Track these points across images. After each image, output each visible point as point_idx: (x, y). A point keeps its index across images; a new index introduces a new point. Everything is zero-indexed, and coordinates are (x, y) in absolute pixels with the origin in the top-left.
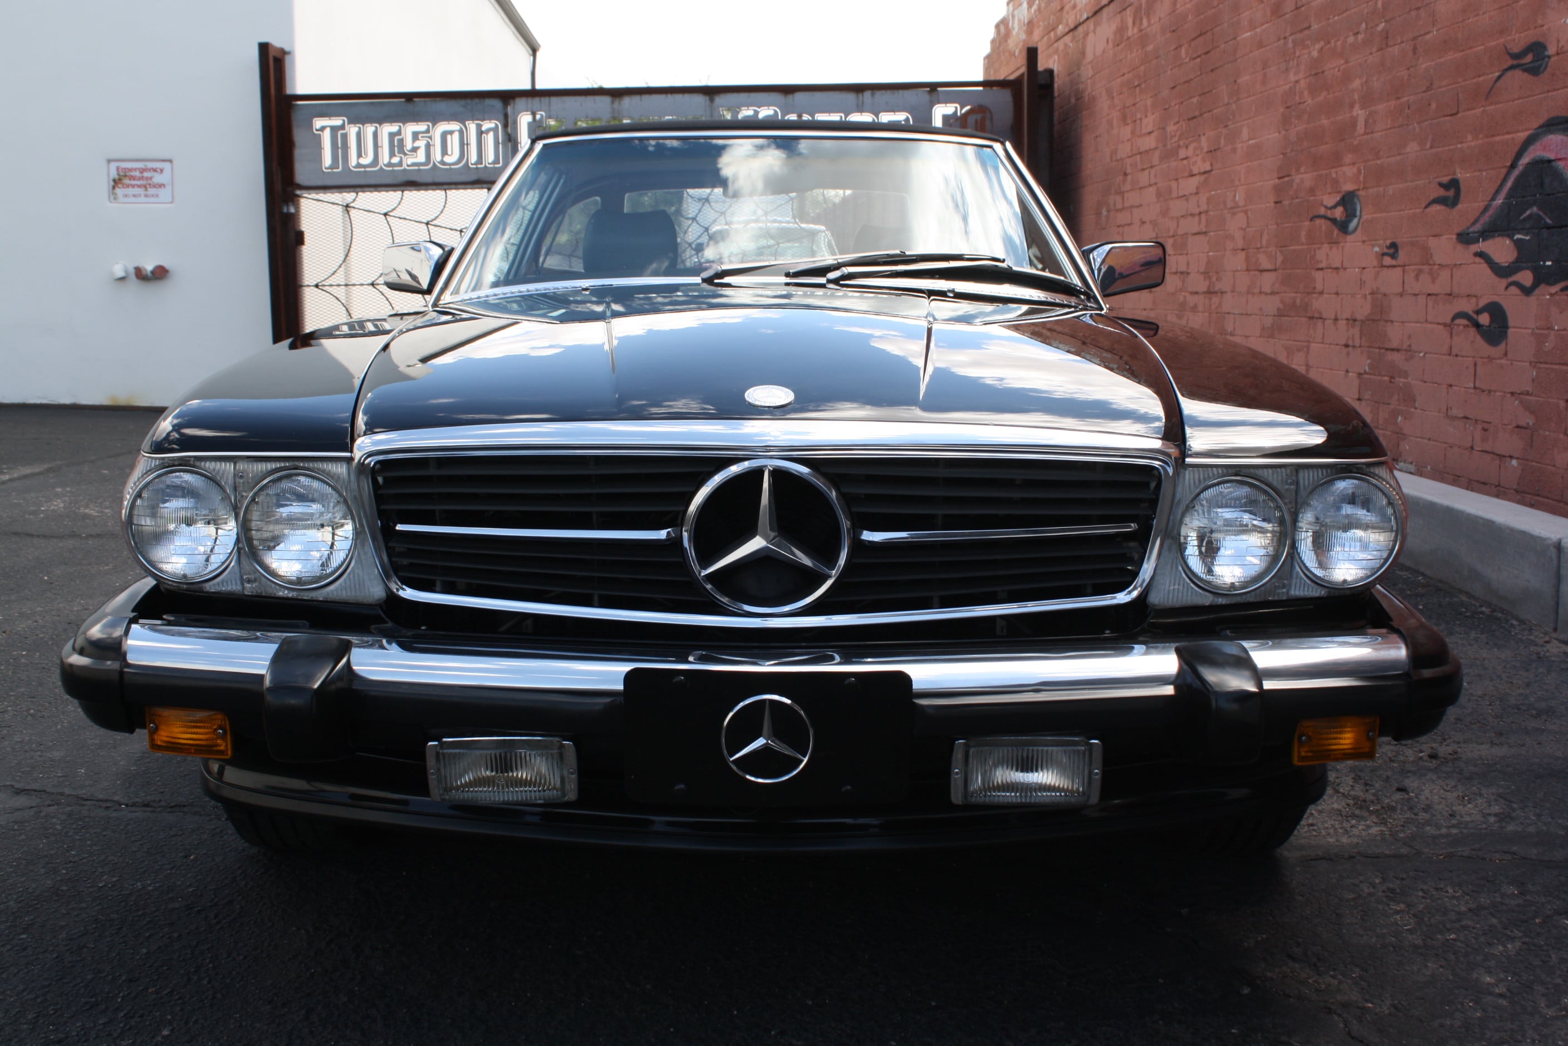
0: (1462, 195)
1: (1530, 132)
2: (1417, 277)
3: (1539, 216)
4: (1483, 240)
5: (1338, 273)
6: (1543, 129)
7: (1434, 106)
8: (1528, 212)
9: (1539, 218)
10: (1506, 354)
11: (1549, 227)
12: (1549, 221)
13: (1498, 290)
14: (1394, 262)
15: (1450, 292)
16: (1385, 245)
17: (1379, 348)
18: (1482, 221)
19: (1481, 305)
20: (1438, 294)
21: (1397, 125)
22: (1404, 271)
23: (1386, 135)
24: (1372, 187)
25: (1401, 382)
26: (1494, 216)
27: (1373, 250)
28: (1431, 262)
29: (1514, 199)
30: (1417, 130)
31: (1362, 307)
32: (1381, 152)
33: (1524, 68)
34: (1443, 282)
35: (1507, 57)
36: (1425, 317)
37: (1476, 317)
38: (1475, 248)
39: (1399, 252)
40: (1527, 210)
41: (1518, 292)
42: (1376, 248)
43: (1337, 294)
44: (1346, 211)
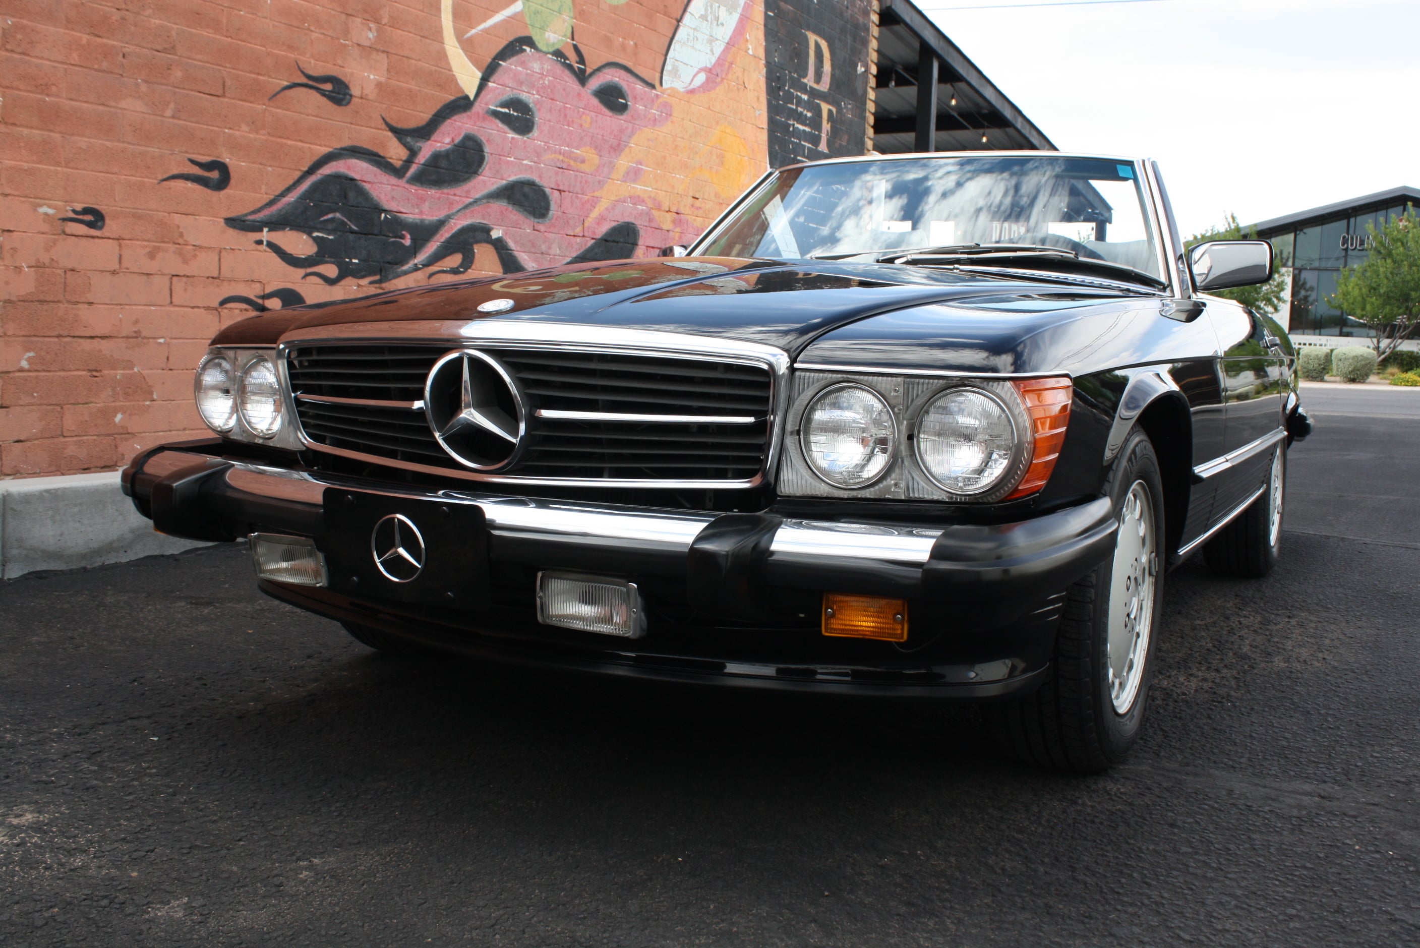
0: (233, 182)
1: (330, 150)
2: (151, 255)
3: (344, 221)
4: (270, 231)
6: (348, 152)
7: (178, 73)
8: (330, 216)
9: (343, 224)
11: (353, 231)
12: (353, 227)
13: (293, 278)
14: (93, 232)
15: (216, 275)
16: (68, 208)
17: (59, 336)
18: (267, 212)
19: (268, 290)
20: (194, 276)
21: (96, 67)
22: (120, 246)
23: (66, 70)
24: (27, 127)
25: (119, 373)
26: (284, 211)
27: (35, 210)
28: (181, 241)
29: (311, 201)
30: (144, 88)
31: (7, 283)
32: (54, 88)
33: (323, 93)
34: (205, 264)
35: (300, 73)
36: (169, 301)
37: (260, 301)
38: (256, 236)
39: (108, 221)
40: (329, 213)
41: (320, 281)
42: (45, 209)
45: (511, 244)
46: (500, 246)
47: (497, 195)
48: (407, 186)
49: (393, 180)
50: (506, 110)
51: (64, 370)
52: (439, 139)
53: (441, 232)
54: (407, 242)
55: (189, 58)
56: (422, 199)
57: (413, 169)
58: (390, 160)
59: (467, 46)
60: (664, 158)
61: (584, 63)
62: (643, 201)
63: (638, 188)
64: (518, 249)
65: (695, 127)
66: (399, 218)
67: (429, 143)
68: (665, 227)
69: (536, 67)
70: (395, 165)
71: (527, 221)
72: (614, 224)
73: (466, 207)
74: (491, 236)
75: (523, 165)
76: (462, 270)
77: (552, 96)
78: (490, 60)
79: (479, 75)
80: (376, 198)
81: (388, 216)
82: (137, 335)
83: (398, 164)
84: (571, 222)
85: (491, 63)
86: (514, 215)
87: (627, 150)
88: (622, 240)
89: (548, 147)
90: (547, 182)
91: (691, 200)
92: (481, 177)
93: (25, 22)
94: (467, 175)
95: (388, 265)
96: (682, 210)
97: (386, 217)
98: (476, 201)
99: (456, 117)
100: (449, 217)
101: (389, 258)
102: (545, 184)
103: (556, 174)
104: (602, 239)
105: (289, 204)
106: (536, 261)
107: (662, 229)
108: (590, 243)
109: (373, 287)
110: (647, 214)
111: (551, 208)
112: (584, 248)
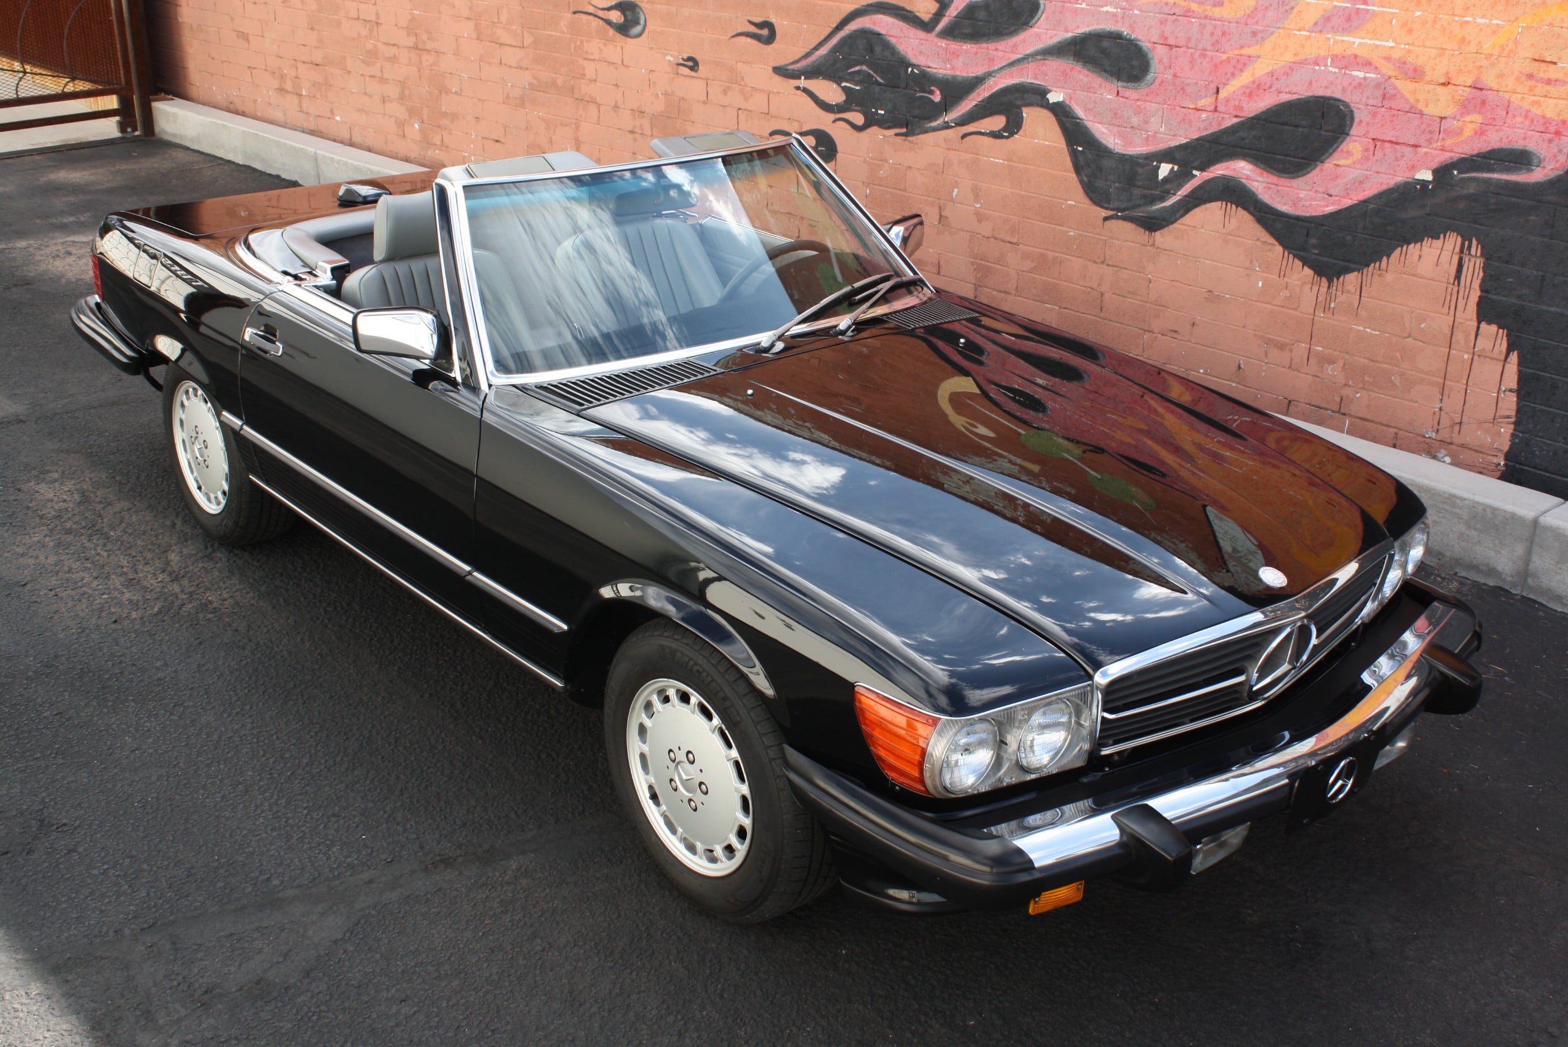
0: (778, 37)
1: (857, 6)
2: (725, 92)
3: (870, 74)
4: (805, 79)
5: (617, 68)
6: (874, 8)
8: (857, 68)
9: (871, 76)
11: (879, 84)
12: (879, 79)
13: (824, 121)
14: (693, 74)
15: (766, 112)
16: (680, 57)
18: (803, 63)
19: (805, 129)
20: (751, 111)
22: (706, 84)
26: (817, 63)
27: (664, 58)
28: (743, 83)
29: (840, 54)
31: (652, 103)
34: (758, 102)
36: (736, 127)
38: (796, 83)
39: (701, 67)
40: (856, 66)
41: (848, 127)
42: (669, 58)
43: (617, 85)
44: (625, 16)
45: (1079, 112)
46: (1061, 112)
47: (1059, 50)
48: (936, 40)
49: (921, 34)
53: (977, 91)
54: (937, 97)
56: (956, 55)
57: (944, 22)
58: (917, 14)
62: (1367, 64)
63: (1356, 42)
64: (1091, 118)
66: (928, 73)
68: (1432, 110)
70: (923, 18)
71: (1108, 85)
72: (1285, 98)
73: (1012, 64)
74: (1048, 99)
75: (1100, 12)
76: (1005, 134)
80: (902, 52)
81: (915, 71)
83: (926, 17)
84: (1189, 90)
86: (1082, 75)
88: (1305, 123)
90: (1143, 33)
91: (1525, 65)
92: (1035, 30)
94: (1013, 29)
95: (917, 120)
96: (1490, 80)
97: (912, 71)
98: (1025, 58)
100: (989, 75)
101: (917, 112)
102: (1140, 37)
103: (1161, 23)
104: (1257, 119)
105: (821, 57)
106: (1121, 136)
107: (1421, 114)
108: (1230, 122)
109: (899, 140)
110: (1378, 86)
111: (1152, 70)
112: (1214, 129)
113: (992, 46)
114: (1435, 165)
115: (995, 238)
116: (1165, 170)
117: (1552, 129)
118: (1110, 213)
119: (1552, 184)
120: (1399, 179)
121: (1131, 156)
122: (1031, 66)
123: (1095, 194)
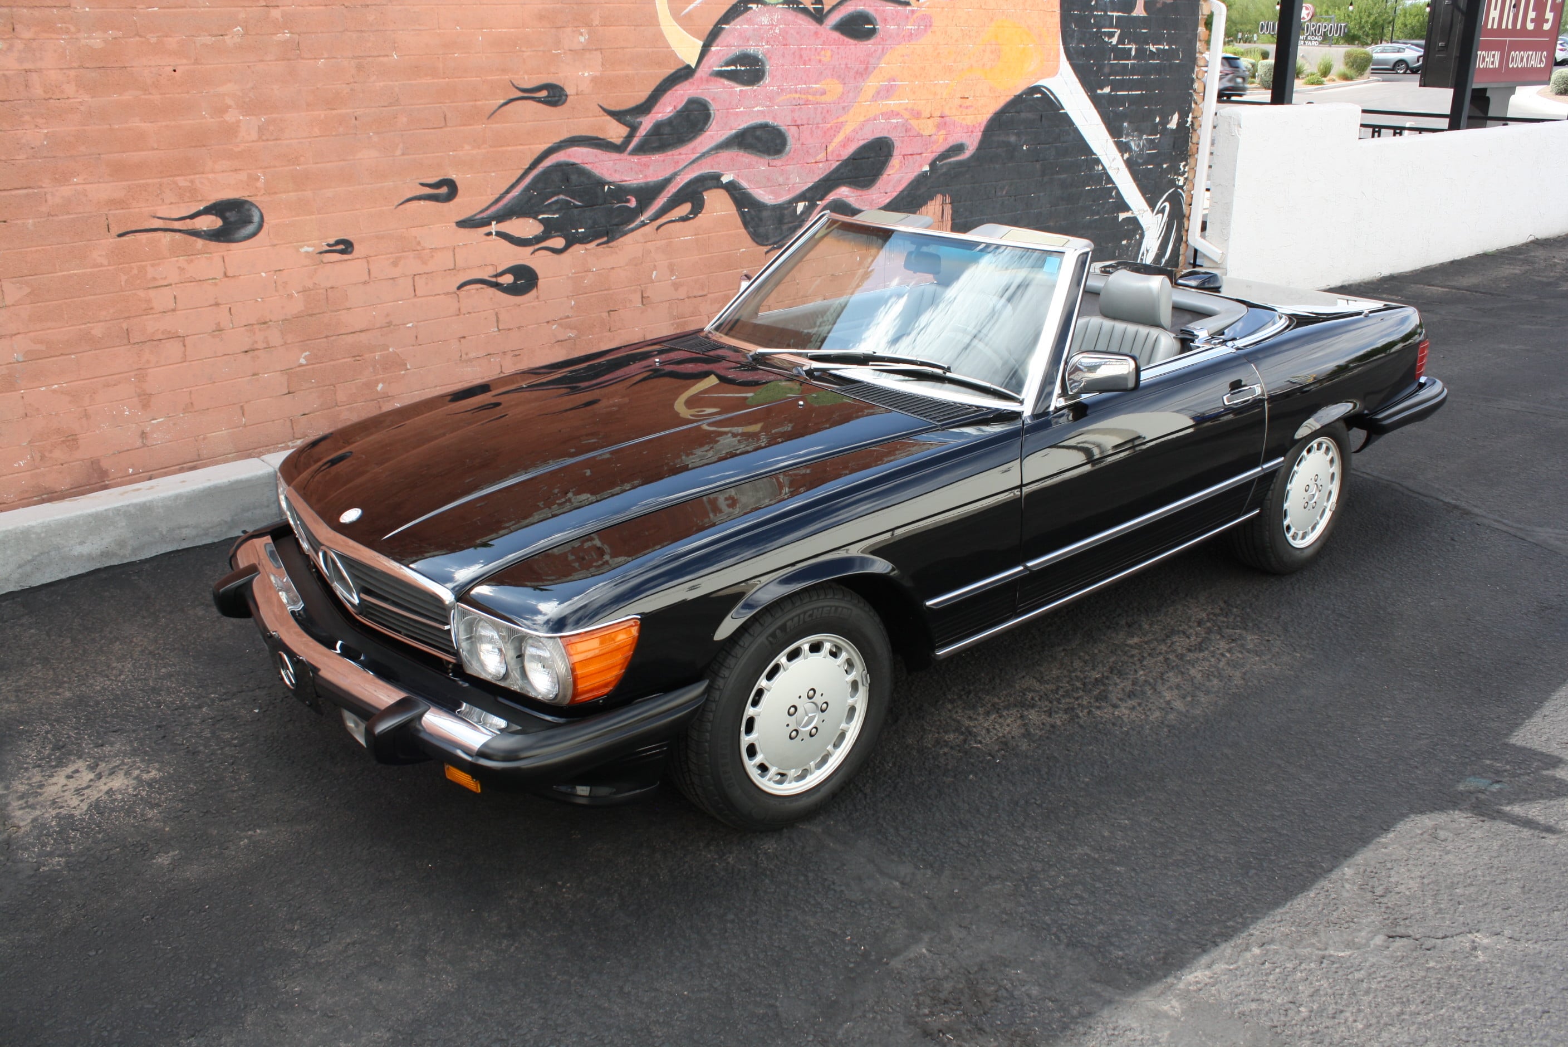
0: (460, 192)
1: (550, 145)
2: (395, 264)
3: (567, 201)
4: (497, 223)
6: (567, 143)
7: (403, 119)
8: (554, 199)
10: (537, 297)
11: (576, 207)
12: (577, 203)
13: (523, 256)
14: (345, 257)
15: (452, 267)
16: (324, 244)
17: (326, 337)
18: (494, 209)
19: (500, 270)
20: (432, 272)
21: (334, 133)
22: (368, 262)
23: (310, 143)
24: (285, 192)
25: (377, 355)
26: (510, 204)
27: (298, 251)
28: (419, 248)
29: (534, 191)
30: (375, 139)
31: (283, 307)
32: (302, 159)
33: (539, 100)
34: (442, 261)
35: (515, 89)
36: (413, 293)
37: (494, 280)
38: (486, 229)
39: (356, 246)
40: (553, 197)
41: (548, 253)
42: (306, 249)
43: (217, 304)
44: (224, 218)
45: (744, 184)
46: (733, 189)
47: (726, 144)
48: (629, 157)
49: (615, 156)
50: (733, 68)
51: (333, 360)
52: (661, 110)
53: (667, 189)
54: (633, 203)
55: (412, 105)
56: (646, 166)
57: (635, 142)
58: (610, 140)
59: (686, 22)
60: (923, 68)
61: (822, 4)
62: (898, 114)
63: (892, 103)
64: (753, 186)
65: (962, 30)
66: (623, 185)
67: (650, 116)
68: (926, 133)
69: (765, 20)
70: (616, 143)
71: (761, 160)
72: (862, 143)
73: (693, 162)
74: (721, 181)
75: (753, 112)
76: (691, 217)
77: (785, 42)
78: (711, 27)
79: (701, 43)
80: (598, 174)
81: (612, 187)
82: (389, 324)
83: (618, 141)
84: (811, 151)
85: (713, 29)
86: (745, 158)
87: (876, 71)
88: (872, 155)
89: (782, 90)
90: (781, 120)
91: (958, 102)
92: (708, 133)
93: (274, 116)
94: (692, 135)
95: (615, 227)
96: (947, 112)
97: (609, 188)
98: (703, 155)
99: (677, 87)
100: (675, 175)
101: (616, 221)
102: (779, 124)
103: (792, 111)
104: (848, 159)
105: (514, 198)
106: (772, 193)
107: (922, 136)
108: (835, 165)
109: (600, 248)
110: (903, 125)
111: (789, 143)
112: (827, 171)
113: (676, 152)
114: (929, 161)
115: (689, 297)
116: (800, 207)
117: (970, 130)
118: (770, 247)
119: (972, 157)
120: (916, 174)
121: (779, 205)
122: (708, 160)
123: (758, 237)
